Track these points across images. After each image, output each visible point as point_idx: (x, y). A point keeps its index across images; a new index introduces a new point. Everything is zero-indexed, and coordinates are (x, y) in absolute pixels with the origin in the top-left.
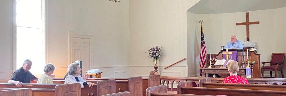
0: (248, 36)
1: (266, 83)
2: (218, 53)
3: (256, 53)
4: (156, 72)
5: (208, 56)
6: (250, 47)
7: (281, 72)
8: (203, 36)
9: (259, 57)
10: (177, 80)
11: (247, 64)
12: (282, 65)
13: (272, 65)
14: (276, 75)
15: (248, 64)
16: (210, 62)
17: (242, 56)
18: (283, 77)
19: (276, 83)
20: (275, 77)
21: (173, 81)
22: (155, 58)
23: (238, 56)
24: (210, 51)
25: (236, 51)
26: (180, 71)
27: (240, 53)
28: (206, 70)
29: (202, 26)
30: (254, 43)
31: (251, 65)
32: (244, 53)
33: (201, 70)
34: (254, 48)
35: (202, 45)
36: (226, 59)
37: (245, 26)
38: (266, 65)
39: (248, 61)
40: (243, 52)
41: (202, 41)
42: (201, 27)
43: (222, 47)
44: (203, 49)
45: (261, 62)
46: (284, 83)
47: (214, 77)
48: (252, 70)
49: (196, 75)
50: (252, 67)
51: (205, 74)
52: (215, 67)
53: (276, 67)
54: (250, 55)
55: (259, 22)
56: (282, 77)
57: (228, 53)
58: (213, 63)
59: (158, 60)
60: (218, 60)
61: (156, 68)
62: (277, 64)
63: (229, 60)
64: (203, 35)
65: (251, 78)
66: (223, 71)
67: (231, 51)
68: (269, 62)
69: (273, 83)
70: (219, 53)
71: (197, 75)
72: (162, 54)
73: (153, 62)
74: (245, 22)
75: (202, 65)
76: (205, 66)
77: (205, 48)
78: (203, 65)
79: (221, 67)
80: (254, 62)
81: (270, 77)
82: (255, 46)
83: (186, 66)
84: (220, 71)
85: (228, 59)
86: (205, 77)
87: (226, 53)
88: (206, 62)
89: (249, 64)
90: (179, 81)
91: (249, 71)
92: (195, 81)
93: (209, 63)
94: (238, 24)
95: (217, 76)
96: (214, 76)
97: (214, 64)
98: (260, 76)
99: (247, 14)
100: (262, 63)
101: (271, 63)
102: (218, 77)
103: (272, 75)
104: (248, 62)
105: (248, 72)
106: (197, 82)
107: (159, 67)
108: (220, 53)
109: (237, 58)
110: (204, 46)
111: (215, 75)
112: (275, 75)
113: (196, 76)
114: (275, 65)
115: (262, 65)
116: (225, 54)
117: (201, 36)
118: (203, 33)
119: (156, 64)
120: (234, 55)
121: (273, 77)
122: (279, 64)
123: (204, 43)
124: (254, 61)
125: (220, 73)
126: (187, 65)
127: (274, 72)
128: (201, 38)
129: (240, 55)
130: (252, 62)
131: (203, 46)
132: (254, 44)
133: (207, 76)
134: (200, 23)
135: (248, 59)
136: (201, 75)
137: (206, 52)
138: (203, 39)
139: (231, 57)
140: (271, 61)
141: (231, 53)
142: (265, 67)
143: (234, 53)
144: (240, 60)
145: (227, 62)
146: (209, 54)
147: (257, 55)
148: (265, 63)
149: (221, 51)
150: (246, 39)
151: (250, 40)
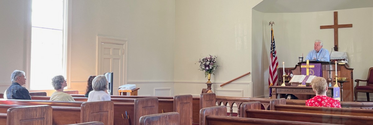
0: (336, 44)
1: (362, 108)
2: (294, 67)
3: (347, 67)
4: (210, 91)
5: (281, 70)
6: (340, 59)
9: (352, 72)
10: (237, 102)
11: (334, 82)
15: (337, 81)
16: (284, 77)
17: (327, 71)
21: (233, 102)
22: (209, 72)
23: (322, 71)
24: (284, 63)
25: (320, 64)
26: (242, 90)
27: (325, 67)
28: (278, 89)
29: (272, 29)
31: (340, 83)
33: (271, 88)
34: (344, 60)
36: (305, 74)
37: (332, 31)
38: (361, 84)
39: (336, 78)
40: (329, 65)
41: (273, 50)
42: (272, 31)
44: (273, 61)
45: (354, 79)
47: (290, 99)
48: (342, 90)
50: (341, 86)
51: (277, 95)
52: (290, 84)
54: (339, 70)
55: (352, 24)
57: (308, 67)
59: (212, 75)
60: (294, 76)
61: (209, 85)
66: (301, 91)
67: (313, 64)
68: (366, 79)
70: (296, 66)
71: (265, 95)
72: (218, 66)
73: (206, 77)
74: (333, 24)
75: (271, 83)
76: (276, 84)
78: (274, 83)
79: (299, 86)
82: (346, 57)
83: (250, 84)
84: (297, 90)
86: (277, 98)
88: (277, 79)
90: (240, 102)
91: (337, 92)
92: (263, 104)
93: (283, 80)
94: (322, 27)
95: (293, 97)
96: (289, 97)
97: (289, 81)
98: (353, 99)
99: (336, 14)
100: (356, 81)
101: (367, 81)
102: (294, 99)
103: (370, 97)
106: (265, 105)
107: (213, 83)
109: (321, 74)
110: (276, 57)
111: (290, 96)
113: (263, 97)
115: (355, 84)
116: (304, 68)
117: (272, 42)
118: (274, 39)
119: (209, 80)
121: (370, 101)
123: (275, 53)
124: (345, 78)
125: (297, 94)
126: (251, 82)
128: (271, 46)
129: (325, 70)
130: (341, 79)
131: (274, 56)
132: (344, 54)
133: (279, 96)
134: (269, 25)
135: (336, 75)
136: (271, 95)
137: (277, 64)
139: (313, 72)
140: (368, 78)
141: (312, 66)
142: (360, 86)
143: (317, 66)
144: (325, 76)
145: (308, 79)
146: (283, 68)
147: (349, 70)
148: (360, 82)
149: (298, 64)
150: (334, 48)
151: (339, 49)
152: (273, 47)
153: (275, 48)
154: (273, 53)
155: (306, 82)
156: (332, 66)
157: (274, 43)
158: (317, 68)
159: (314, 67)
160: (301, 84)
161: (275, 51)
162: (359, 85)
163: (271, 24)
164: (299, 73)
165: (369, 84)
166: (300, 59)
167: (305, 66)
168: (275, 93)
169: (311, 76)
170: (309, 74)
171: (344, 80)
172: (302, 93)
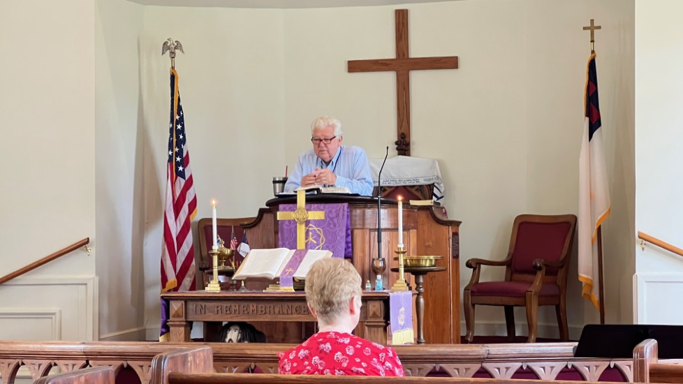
0: (403, 131)
1: (485, 365)
2: (255, 214)
3: (439, 216)
5: (205, 225)
6: (415, 184)
7: (555, 307)
8: (181, 121)
9: (456, 234)
10: (34, 361)
11: (395, 273)
12: (561, 273)
13: (516, 276)
14: (530, 326)
15: (402, 269)
16: (215, 259)
17: (370, 230)
18: (563, 338)
19: (530, 364)
20: (527, 335)
21: (14, 362)
23: (352, 232)
24: (214, 202)
25: (346, 205)
26: (57, 309)
27: (364, 214)
28: (191, 306)
29: (173, 68)
30: (434, 162)
31: (413, 277)
32: (382, 217)
33: (167, 301)
35: (177, 169)
36: (293, 246)
37: (388, 79)
38: (488, 275)
39: (402, 258)
40: (377, 210)
41: (177, 149)
42: (173, 77)
43: (275, 182)
44: (178, 193)
45: (463, 260)
46: (567, 367)
47: (234, 340)
48: (422, 300)
49: (141, 328)
50: (417, 283)
51: (189, 325)
52: (237, 285)
53: (531, 283)
54: (413, 225)
55: (457, 57)
56: (558, 337)
57: (304, 215)
58: (228, 264)
60: (253, 251)
62: (540, 269)
63: (310, 251)
64: (182, 118)
65: (413, 341)
66: (277, 311)
67: (322, 206)
68: (503, 257)
69: (518, 365)
70: (262, 212)
71: (147, 327)
74: (389, 53)
75: (172, 278)
76: (187, 281)
77: (189, 183)
78: (180, 276)
79: (271, 290)
80: (427, 262)
81: (506, 335)
82: (438, 178)
83: (90, 284)
84: (261, 305)
85: (303, 247)
86: (187, 338)
87: (292, 215)
88: (194, 263)
89: (405, 271)
90: (45, 363)
91: (403, 309)
92: (132, 363)
93: (211, 266)
94: (354, 67)
95: (251, 333)
96: (233, 335)
98: (458, 330)
99: (402, 19)
100: (469, 265)
101: (507, 264)
102: (251, 341)
103: (515, 322)
104: (402, 262)
105: (398, 314)
106: (142, 366)
108: (265, 215)
109: (347, 243)
110: (187, 178)
111: (238, 328)
112: (526, 323)
113: (141, 337)
114: (528, 277)
115: (466, 274)
116: (290, 221)
117: (172, 121)
118: (180, 108)
120: (335, 225)
121: (517, 334)
122: (547, 273)
123: (185, 162)
124: (432, 257)
125: (261, 319)
126: (94, 275)
127: (525, 308)
128: (171, 136)
129: (363, 227)
130: (418, 260)
131: (182, 174)
132: (432, 168)
133: (198, 332)
134: (163, 53)
135: (401, 246)
136: (166, 329)
137: (193, 205)
138: (181, 137)
139: (319, 236)
140: (509, 255)
141: (317, 214)
142: (482, 283)
143: (334, 215)
144: (363, 251)
145: (301, 261)
146: (211, 220)
147: (444, 228)
148: (482, 266)
149: (267, 205)
150: (396, 143)
151: (414, 148)
152: (178, 137)
153: (184, 141)
154: (179, 162)
155: (294, 275)
156: (388, 213)
157: (183, 125)
158: (335, 220)
159: (323, 218)
160: (275, 281)
161: (184, 155)
162: (480, 281)
163: (169, 48)
164: (272, 240)
165: (512, 274)
166: (277, 184)
167: (292, 213)
168: (183, 319)
169: (315, 251)
170: (306, 244)
171: (428, 265)
172: (281, 318)
